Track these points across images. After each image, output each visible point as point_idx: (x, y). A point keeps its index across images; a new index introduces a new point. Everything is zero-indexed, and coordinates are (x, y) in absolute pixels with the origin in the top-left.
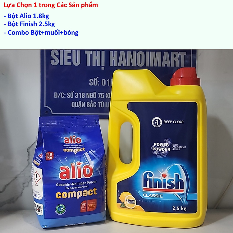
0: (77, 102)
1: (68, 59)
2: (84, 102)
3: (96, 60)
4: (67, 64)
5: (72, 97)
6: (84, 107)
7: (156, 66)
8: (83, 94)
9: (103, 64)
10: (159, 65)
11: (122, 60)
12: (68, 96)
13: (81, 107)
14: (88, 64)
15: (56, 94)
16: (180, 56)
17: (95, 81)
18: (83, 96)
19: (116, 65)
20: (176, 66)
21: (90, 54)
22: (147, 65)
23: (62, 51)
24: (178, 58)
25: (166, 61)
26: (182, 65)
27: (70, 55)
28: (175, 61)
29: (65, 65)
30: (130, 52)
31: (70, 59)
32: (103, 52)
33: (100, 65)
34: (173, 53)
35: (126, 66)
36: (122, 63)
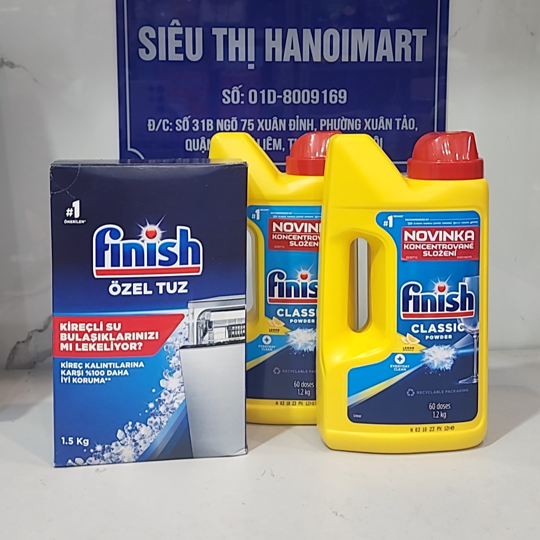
0: (198, 140)
1: (176, 48)
3: (237, 49)
4: (174, 57)
5: (186, 128)
8: (210, 123)
9: (251, 58)
10: (371, 59)
11: (292, 48)
12: (177, 128)
13: (205, 149)
14: (220, 57)
15: (152, 123)
16: (414, 38)
17: (236, 93)
18: (210, 127)
19: (278, 58)
20: (406, 60)
21: (224, 36)
22: (345, 59)
23: (162, 30)
24: (410, 42)
25: (385, 48)
26: (419, 58)
27: (181, 37)
28: (403, 50)
29: (169, 59)
30: (309, 30)
31: (181, 46)
32: (251, 32)
33: (244, 60)
34: (399, 33)
35: (301, 60)
36: (292, 55)
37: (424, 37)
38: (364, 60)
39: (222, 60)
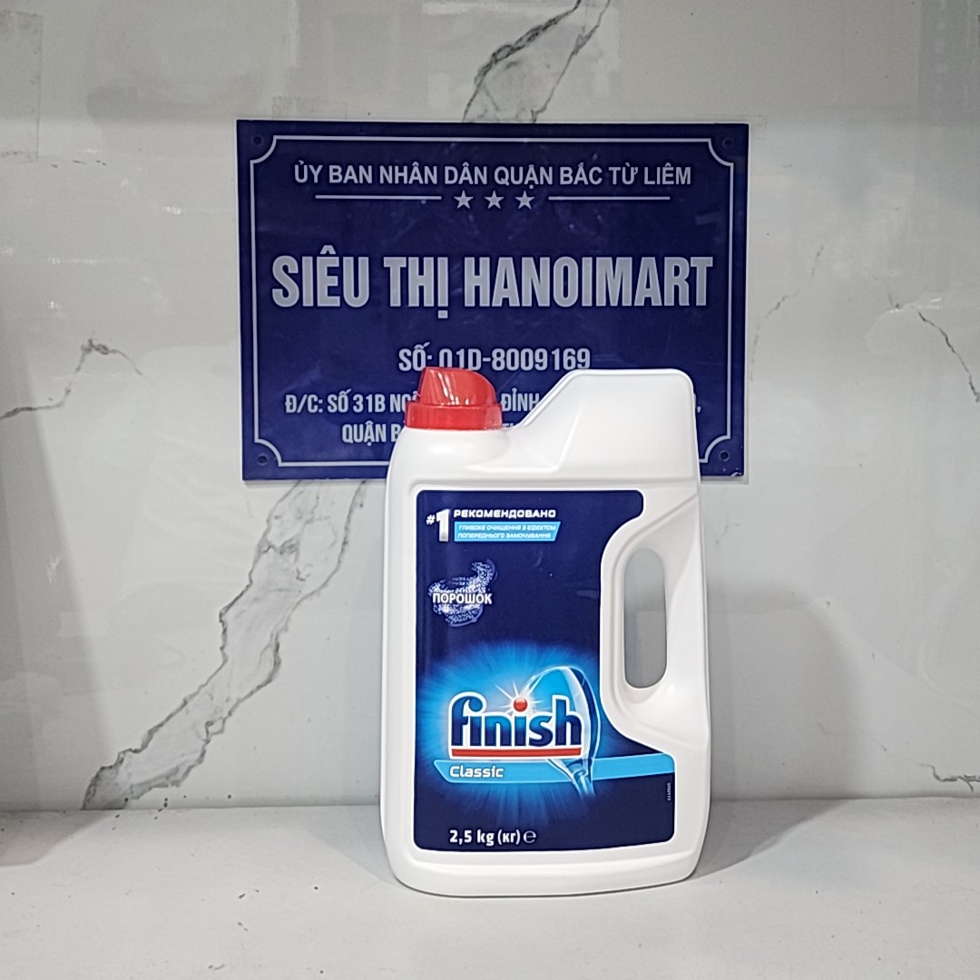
0: (361, 426)
1: (330, 288)
2: (384, 426)
3: (421, 289)
4: (326, 301)
5: (343, 407)
6: (384, 439)
7: (614, 303)
8: (380, 399)
9: (443, 302)
10: (627, 302)
11: (506, 286)
12: (329, 408)
13: (373, 440)
14: (395, 301)
15: (291, 400)
16: (693, 271)
17: (419, 355)
18: (380, 407)
19: (484, 302)
20: (681, 304)
21: (402, 269)
22: (587, 302)
23: (307, 261)
24: (686, 277)
25: (648, 286)
26: (701, 300)
27: (336, 272)
28: (676, 288)
29: (319, 304)
30: (531, 259)
31: (336, 284)
32: (443, 262)
33: (432, 305)
34: (670, 263)
35: (518, 305)
36: (506, 297)
37: (708, 268)
38: (616, 304)
39: (399, 304)
